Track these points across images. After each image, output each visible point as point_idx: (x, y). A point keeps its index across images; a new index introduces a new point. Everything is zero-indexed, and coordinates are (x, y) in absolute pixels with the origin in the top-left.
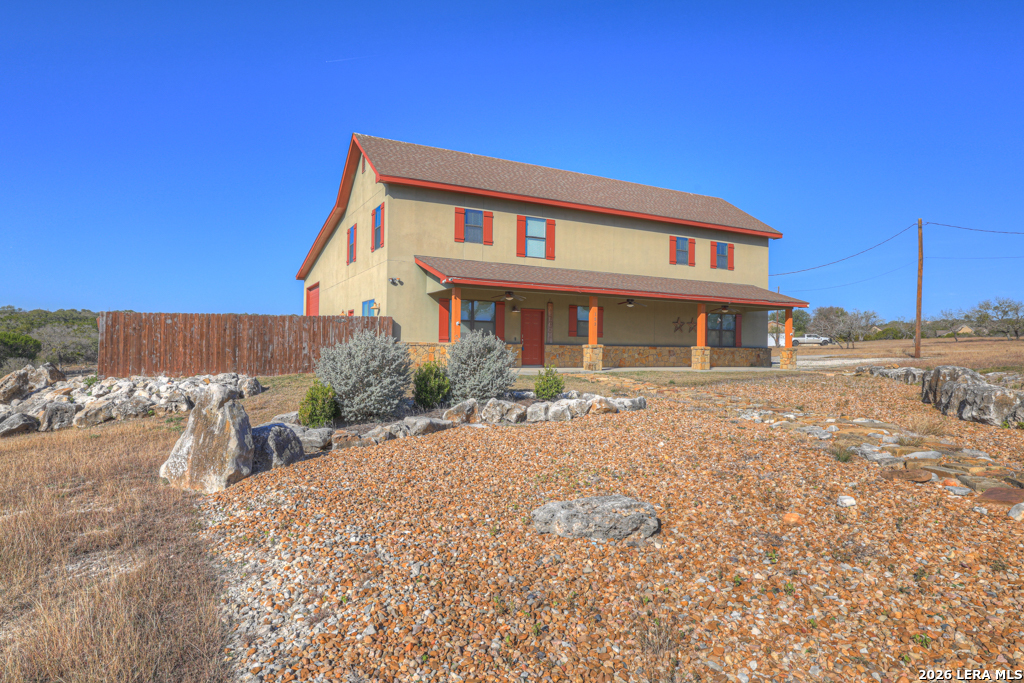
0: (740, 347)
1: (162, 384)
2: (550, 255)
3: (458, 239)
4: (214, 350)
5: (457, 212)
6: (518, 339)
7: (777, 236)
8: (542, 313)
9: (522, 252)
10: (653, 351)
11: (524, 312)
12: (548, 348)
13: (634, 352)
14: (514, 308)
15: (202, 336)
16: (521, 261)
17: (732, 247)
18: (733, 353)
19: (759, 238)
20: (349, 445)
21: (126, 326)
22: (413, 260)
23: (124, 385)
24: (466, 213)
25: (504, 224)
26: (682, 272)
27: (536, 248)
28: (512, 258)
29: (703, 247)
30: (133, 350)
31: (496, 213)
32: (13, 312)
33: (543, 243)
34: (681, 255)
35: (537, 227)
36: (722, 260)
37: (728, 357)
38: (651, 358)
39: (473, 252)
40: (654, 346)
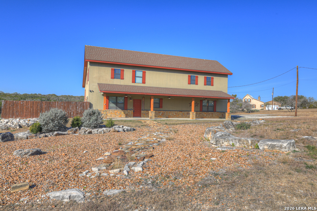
0: (216, 112)
1: (16, 121)
2: (144, 82)
3: (112, 78)
4: (35, 111)
5: (112, 70)
6: (132, 109)
7: (231, 74)
8: (141, 100)
9: (134, 81)
10: (181, 113)
11: (134, 100)
12: (142, 112)
13: (174, 113)
14: (131, 99)
15: (31, 107)
16: (134, 84)
17: (213, 78)
18: (212, 114)
19: (225, 75)
20: (32, 138)
21: (9, 104)
22: (97, 84)
23: (6, 120)
24: (115, 70)
25: (128, 73)
26: (193, 87)
27: (139, 80)
28: (130, 83)
29: (201, 79)
30: (11, 111)
31: (125, 69)
32: (17, 94)
33: (141, 79)
34: (193, 81)
35: (139, 73)
36: (209, 82)
37: (210, 115)
38: (180, 115)
39: (117, 82)
40: (182, 111)
